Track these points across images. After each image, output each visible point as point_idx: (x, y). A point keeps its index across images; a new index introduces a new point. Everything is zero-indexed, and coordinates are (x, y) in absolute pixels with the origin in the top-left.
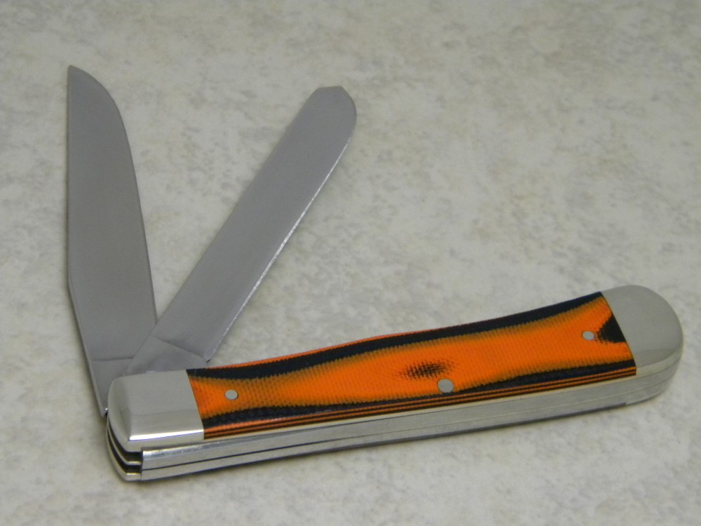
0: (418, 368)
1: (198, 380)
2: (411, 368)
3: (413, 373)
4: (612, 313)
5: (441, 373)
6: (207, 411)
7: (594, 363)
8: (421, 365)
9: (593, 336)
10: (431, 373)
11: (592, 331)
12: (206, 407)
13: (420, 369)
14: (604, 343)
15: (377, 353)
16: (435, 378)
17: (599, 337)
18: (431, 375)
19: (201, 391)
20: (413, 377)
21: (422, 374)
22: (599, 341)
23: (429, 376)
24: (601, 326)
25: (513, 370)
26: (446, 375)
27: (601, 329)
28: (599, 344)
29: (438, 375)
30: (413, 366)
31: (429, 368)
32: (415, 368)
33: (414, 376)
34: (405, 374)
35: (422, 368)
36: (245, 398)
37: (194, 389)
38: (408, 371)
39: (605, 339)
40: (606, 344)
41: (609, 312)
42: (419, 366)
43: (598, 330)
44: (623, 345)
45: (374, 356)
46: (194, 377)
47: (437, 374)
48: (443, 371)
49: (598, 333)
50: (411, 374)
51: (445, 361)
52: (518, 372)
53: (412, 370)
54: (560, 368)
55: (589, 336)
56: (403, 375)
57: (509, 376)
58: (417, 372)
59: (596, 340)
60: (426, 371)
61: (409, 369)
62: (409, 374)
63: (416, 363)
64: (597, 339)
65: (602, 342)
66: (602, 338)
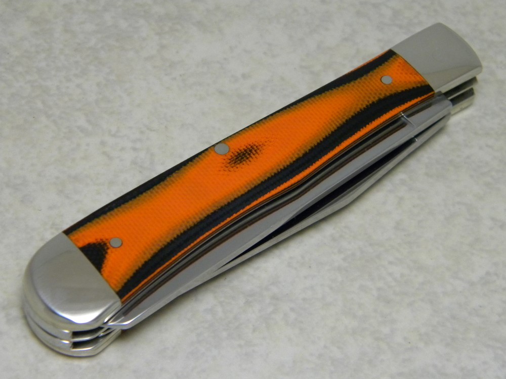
0: (252, 155)
1: (419, 82)
2: (257, 153)
3: (253, 149)
4: (102, 275)
5: (230, 158)
6: (397, 60)
7: (101, 218)
8: (250, 159)
9: (111, 243)
10: (239, 154)
11: (114, 248)
12: (400, 63)
13: (249, 154)
14: (99, 240)
15: (292, 158)
16: (233, 150)
17: (105, 244)
18: (238, 152)
19: (411, 74)
20: (252, 145)
21: (245, 150)
22: (104, 240)
23: (239, 151)
24: (107, 256)
25: (170, 184)
26: (225, 158)
27: (106, 253)
28: (102, 237)
29: (232, 154)
30: (257, 155)
31: (242, 158)
32: (254, 154)
33: (252, 147)
34: (260, 145)
35: (248, 156)
36: (374, 81)
37: (417, 73)
38: (259, 149)
39: (100, 244)
40: (96, 240)
41: (105, 275)
42: (251, 157)
43: (109, 251)
44: (81, 244)
45: (293, 154)
46: (423, 84)
47: (233, 156)
48: (230, 159)
49: (108, 248)
50: (255, 147)
51: (232, 169)
52: (166, 185)
53: (255, 151)
54: (130, 202)
55: (115, 243)
56: (261, 144)
57: (172, 178)
58: (251, 151)
59: (107, 240)
60: (244, 154)
61: (258, 151)
62: (257, 147)
63: (255, 159)
64: (106, 242)
65: (101, 240)
66: (102, 244)
